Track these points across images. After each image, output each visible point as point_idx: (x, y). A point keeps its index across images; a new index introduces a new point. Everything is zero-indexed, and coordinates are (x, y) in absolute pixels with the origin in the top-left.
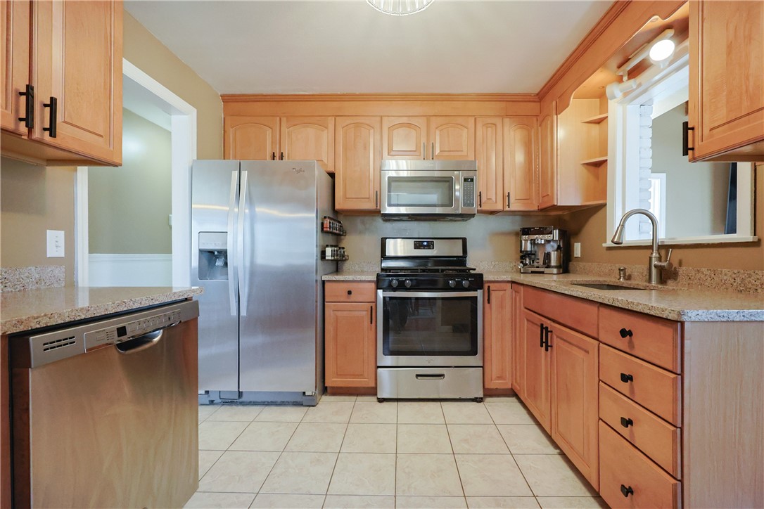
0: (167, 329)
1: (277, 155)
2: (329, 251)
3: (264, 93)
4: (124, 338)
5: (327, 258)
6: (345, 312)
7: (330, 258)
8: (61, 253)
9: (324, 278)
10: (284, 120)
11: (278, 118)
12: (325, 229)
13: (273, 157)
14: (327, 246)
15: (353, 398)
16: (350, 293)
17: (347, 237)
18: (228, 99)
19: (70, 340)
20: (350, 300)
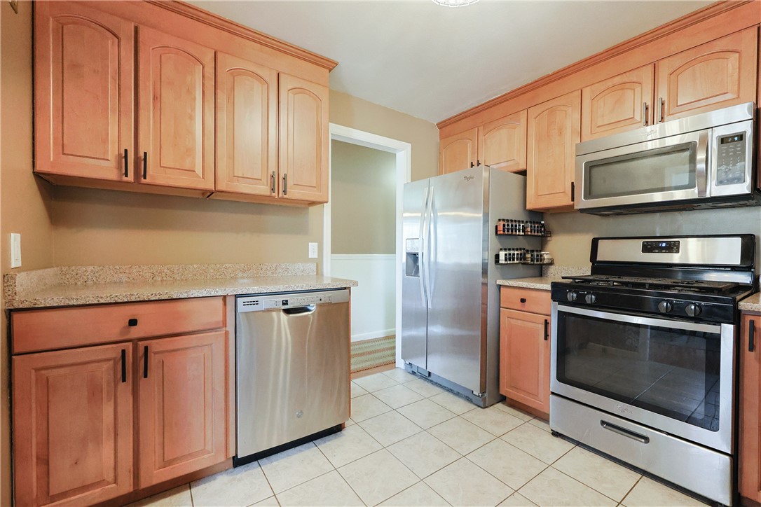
0: (320, 306)
1: (475, 163)
2: (502, 255)
3: (465, 110)
4: (286, 307)
5: (500, 262)
6: (519, 322)
7: (503, 262)
8: (316, 256)
9: (500, 282)
10: (481, 128)
11: (476, 129)
12: (498, 233)
13: (472, 166)
14: (501, 249)
15: (528, 418)
16: (523, 301)
17: (553, 237)
18: (442, 125)
19: (256, 303)
20: (524, 309)
